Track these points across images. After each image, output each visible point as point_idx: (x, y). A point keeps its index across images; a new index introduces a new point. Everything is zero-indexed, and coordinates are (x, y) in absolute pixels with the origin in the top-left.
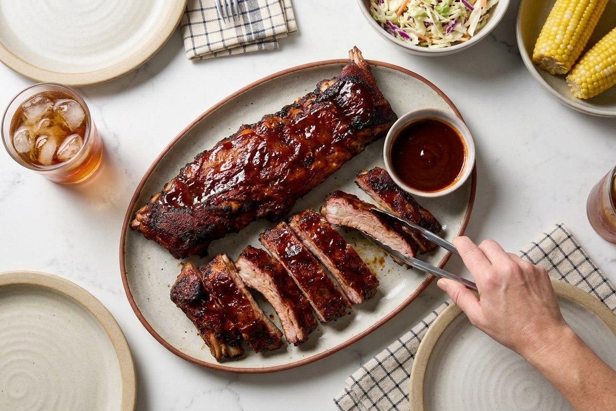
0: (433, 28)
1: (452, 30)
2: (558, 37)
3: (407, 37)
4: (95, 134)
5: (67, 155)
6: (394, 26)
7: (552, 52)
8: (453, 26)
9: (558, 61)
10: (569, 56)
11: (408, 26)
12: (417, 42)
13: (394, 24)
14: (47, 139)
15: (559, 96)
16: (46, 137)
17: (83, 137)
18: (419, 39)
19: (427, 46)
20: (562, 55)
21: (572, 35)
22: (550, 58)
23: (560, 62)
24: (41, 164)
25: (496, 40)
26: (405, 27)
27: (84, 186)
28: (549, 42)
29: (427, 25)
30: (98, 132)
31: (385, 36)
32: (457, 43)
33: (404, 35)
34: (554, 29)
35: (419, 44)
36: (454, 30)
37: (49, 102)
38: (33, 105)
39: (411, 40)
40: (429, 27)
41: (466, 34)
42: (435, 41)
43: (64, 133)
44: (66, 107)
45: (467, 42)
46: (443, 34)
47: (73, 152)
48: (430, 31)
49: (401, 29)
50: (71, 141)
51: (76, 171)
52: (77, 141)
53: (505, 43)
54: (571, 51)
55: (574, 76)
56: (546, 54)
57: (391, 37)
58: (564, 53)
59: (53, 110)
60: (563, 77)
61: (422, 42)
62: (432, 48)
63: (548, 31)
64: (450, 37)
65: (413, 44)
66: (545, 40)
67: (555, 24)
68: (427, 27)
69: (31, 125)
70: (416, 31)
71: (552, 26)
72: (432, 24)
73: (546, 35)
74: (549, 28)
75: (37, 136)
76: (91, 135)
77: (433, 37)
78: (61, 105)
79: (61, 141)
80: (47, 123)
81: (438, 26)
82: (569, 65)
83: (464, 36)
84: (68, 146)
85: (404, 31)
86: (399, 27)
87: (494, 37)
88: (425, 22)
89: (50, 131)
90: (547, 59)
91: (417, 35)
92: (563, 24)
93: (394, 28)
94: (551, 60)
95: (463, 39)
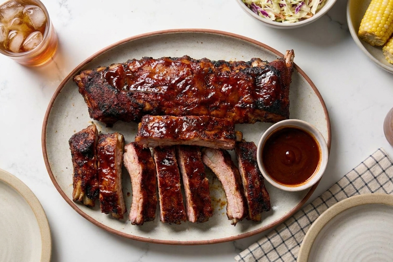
0: (285, 8)
1: (299, 10)
2: (377, 18)
3: (267, 15)
4: (52, 32)
5: (30, 46)
6: (257, 6)
7: (373, 29)
8: (300, 6)
9: (377, 36)
10: (385, 32)
11: (267, 7)
12: (274, 18)
13: (256, 5)
14: (17, 33)
15: (377, 61)
16: (16, 31)
17: (43, 33)
18: (276, 16)
19: (281, 22)
20: (380, 32)
21: (388, 18)
22: (371, 33)
23: (379, 36)
24: (11, 51)
25: (331, 20)
26: (265, 7)
27: (43, 68)
28: (371, 22)
29: (281, 6)
30: (55, 31)
31: (250, 14)
32: (303, 19)
33: (264, 13)
34: (375, 12)
35: (276, 20)
36: (301, 9)
37: (20, 6)
38: (8, 8)
39: (270, 17)
40: (282, 8)
41: (310, 13)
42: (287, 18)
43: (30, 29)
44: (32, 11)
45: (310, 19)
46: (293, 13)
47: (36, 45)
48: (284, 10)
49: (262, 9)
50: (34, 36)
51: (37, 58)
52: (38, 36)
53: (338, 22)
54: (387, 29)
55: (388, 47)
56: (369, 31)
57: (255, 15)
58: (382, 31)
59: (22, 12)
60: (380, 48)
61: (277, 18)
62: (285, 23)
63: (370, 14)
64: (298, 15)
65: (271, 20)
66: (368, 20)
67: (375, 9)
68: (281, 7)
69: (6, 22)
70: (273, 11)
71: (373, 10)
72: (285, 5)
73: (369, 17)
74: (371, 11)
75: (10, 31)
76: (49, 32)
77: (286, 15)
78: (28, 9)
79: (27, 35)
80: (18, 22)
81: (290, 6)
82: (385, 39)
83: (308, 14)
84: (31, 40)
85: (264, 10)
86: (261, 7)
87: (330, 17)
88: (280, 4)
89: (20, 28)
90: (369, 35)
91: (274, 13)
92: (381, 9)
93: (257, 8)
94: (372, 35)
95: (308, 16)
